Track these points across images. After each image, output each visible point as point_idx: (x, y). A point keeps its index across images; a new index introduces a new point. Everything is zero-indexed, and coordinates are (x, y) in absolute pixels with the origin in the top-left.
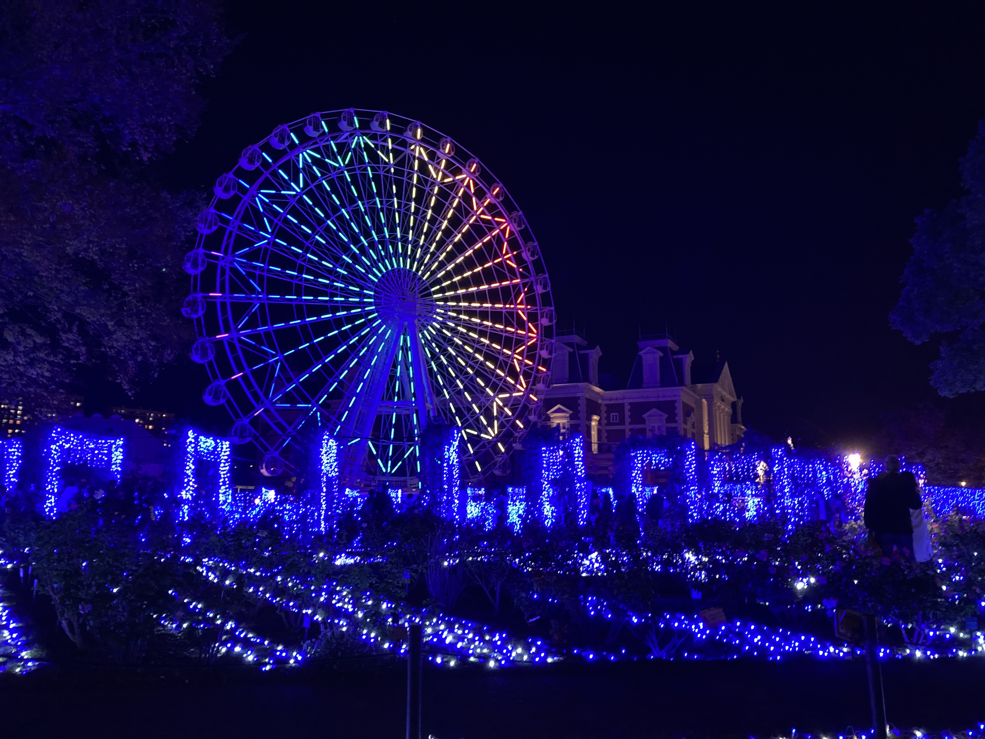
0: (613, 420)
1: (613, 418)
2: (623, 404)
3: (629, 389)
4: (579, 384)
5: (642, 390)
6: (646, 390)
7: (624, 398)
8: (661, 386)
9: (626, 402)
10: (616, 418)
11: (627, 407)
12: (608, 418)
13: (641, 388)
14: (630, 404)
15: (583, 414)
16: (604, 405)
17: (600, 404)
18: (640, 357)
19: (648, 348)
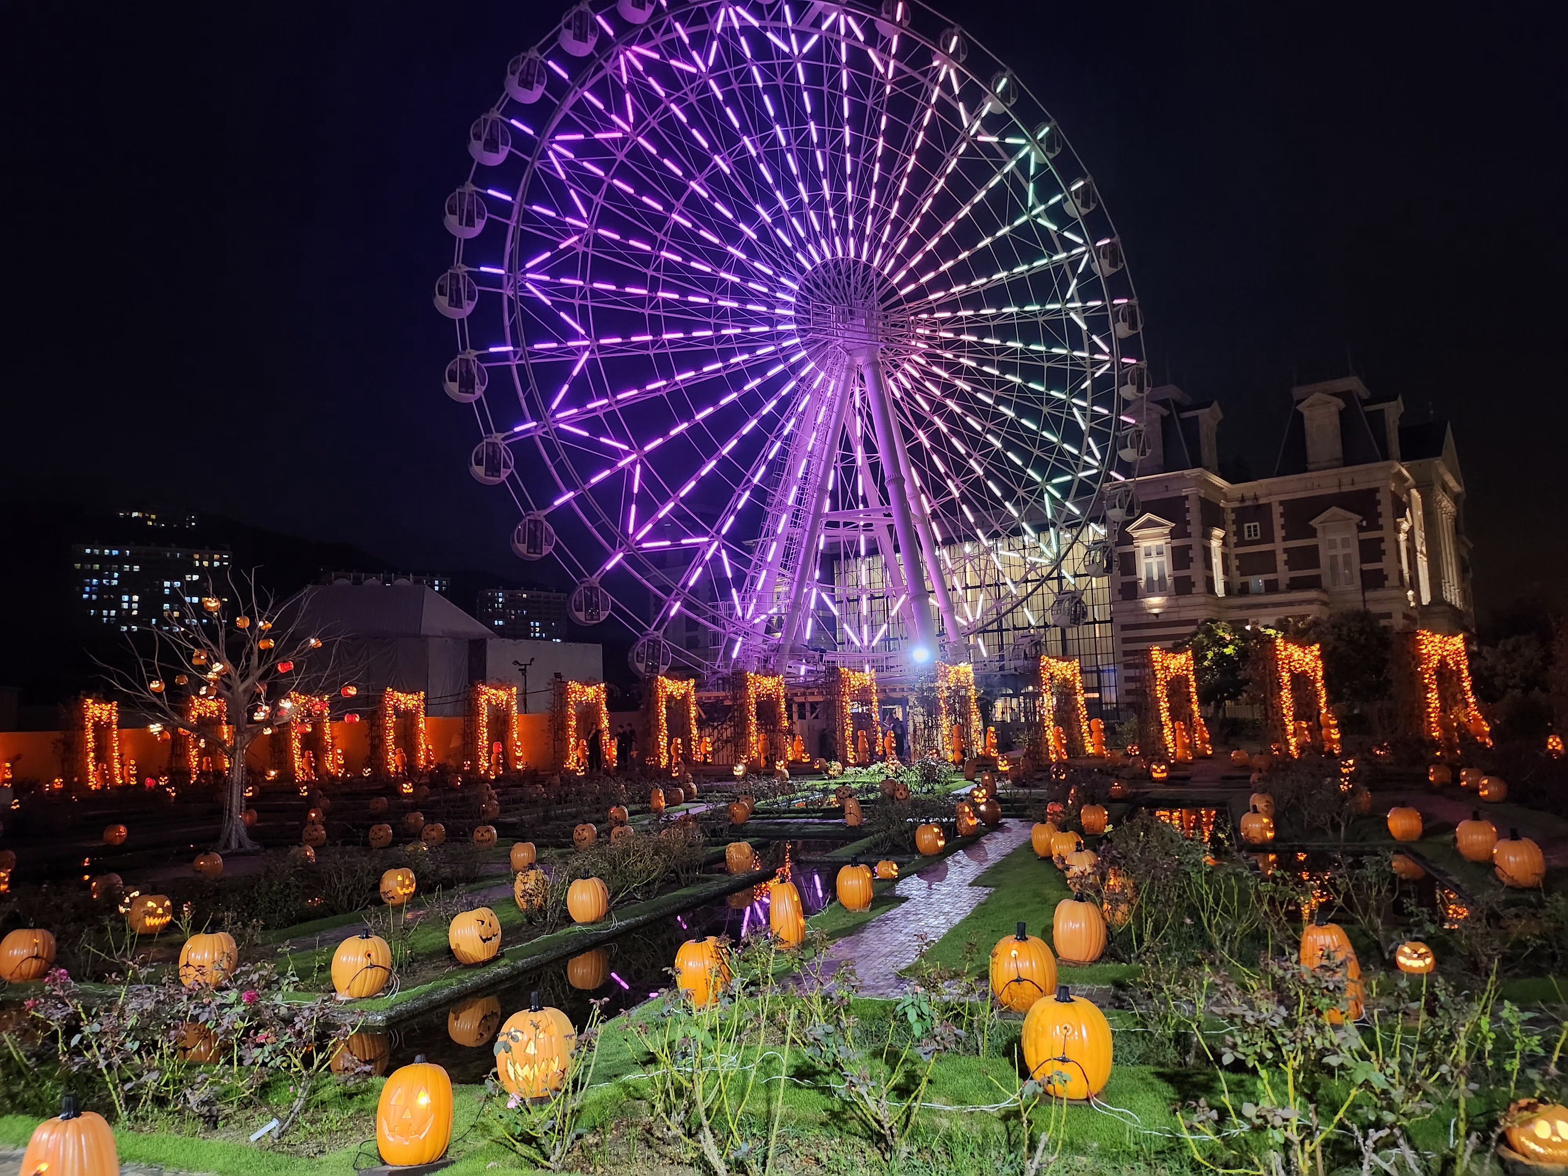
0: (1250, 536)
1: (1249, 531)
2: (1270, 505)
3: (1278, 475)
4: (1186, 472)
5: (1307, 475)
6: (1314, 474)
7: (1270, 494)
8: (1346, 465)
9: (1275, 499)
10: (1255, 531)
11: (1277, 510)
12: (1239, 533)
13: (1306, 470)
14: (1281, 503)
15: (1194, 528)
16: (1229, 511)
17: (1223, 508)
18: (1301, 416)
19: (1317, 395)
